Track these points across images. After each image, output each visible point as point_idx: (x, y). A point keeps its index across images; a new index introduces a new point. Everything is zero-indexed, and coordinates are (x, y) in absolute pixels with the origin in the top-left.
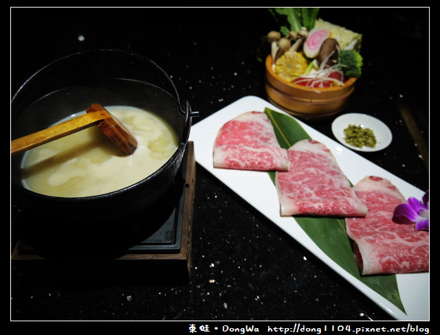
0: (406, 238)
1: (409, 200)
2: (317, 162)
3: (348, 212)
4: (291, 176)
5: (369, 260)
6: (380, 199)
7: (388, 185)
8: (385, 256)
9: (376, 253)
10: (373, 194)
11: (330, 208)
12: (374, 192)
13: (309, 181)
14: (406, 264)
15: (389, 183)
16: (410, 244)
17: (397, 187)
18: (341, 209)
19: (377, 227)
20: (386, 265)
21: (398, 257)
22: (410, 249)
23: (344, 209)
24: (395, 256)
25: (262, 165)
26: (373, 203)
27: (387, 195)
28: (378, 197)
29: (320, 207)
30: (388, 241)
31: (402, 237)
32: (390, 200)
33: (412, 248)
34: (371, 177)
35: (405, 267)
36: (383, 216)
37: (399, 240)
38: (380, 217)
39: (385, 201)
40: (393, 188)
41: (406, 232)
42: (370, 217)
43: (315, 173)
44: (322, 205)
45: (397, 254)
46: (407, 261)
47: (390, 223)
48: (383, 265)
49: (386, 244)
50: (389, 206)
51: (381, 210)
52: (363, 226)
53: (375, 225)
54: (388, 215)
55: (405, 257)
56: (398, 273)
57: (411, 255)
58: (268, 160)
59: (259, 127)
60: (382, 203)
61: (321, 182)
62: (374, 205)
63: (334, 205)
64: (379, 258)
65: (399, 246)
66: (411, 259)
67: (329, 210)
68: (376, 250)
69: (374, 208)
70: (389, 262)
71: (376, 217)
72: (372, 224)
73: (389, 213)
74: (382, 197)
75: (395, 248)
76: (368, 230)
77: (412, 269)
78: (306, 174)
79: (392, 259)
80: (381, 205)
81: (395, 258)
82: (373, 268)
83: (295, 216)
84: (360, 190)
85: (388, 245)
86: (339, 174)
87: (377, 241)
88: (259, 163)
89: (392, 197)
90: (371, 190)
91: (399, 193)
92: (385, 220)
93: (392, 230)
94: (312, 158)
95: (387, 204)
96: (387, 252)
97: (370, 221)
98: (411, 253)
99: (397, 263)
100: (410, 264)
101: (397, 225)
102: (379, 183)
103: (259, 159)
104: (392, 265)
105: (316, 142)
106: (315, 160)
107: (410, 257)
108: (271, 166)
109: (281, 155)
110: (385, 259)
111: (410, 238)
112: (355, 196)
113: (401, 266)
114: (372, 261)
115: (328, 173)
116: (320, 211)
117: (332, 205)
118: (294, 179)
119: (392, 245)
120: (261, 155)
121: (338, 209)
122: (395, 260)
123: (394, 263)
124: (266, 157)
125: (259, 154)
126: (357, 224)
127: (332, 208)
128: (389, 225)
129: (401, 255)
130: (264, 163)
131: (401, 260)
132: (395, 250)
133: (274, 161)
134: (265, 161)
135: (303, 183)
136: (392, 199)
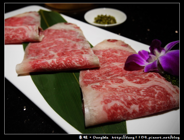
0: (135, 81)
1: (140, 52)
2: (67, 35)
3: (81, 64)
4: (42, 45)
5: (91, 108)
6: (115, 54)
7: (122, 44)
8: (110, 102)
9: (101, 99)
10: (109, 51)
11: (63, 62)
12: (110, 49)
13: (56, 47)
14: (135, 107)
15: (123, 42)
16: (139, 86)
17: (130, 44)
18: (73, 61)
19: (109, 75)
20: (112, 111)
21: (125, 100)
22: (138, 91)
23: (76, 61)
24: (122, 99)
25: (16, 38)
26: (108, 57)
27: (121, 50)
28: (113, 52)
29: (53, 62)
30: (115, 85)
31: (130, 80)
32: (123, 54)
33: (141, 89)
34: (109, 40)
35: (134, 112)
36: (116, 66)
37: (127, 83)
38: (113, 67)
39: (119, 55)
40: (126, 45)
41: (135, 75)
42: (104, 68)
43: (63, 41)
44: (55, 60)
45: (124, 98)
46: (136, 104)
47: (122, 71)
48: (108, 111)
49: (113, 89)
50: (122, 58)
51: (114, 62)
52: (96, 76)
53: (108, 74)
54: (120, 65)
55: (133, 100)
56: (128, 119)
57: (140, 97)
58: (21, 33)
59: (30, 19)
60: (116, 56)
61: (65, 47)
62: (108, 59)
63: (67, 59)
64: (103, 104)
65: (127, 89)
66: (141, 102)
67: (62, 64)
68: (102, 96)
69: (109, 61)
70: (115, 108)
71: (109, 67)
72: (105, 73)
73: (121, 64)
74: (116, 52)
75: (122, 91)
76: (100, 79)
77: (142, 113)
78: (54, 42)
79: (119, 104)
80: (115, 58)
81: (123, 103)
82: (96, 116)
83: (31, 74)
84: (98, 49)
85: (115, 89)
86: (83, 40)
87: (104, 87)
88: (13, 37)
89: (125, 51)
90: (108, 49)
91: (131, 48)
92: (118, 69)
93: (122, 75)
94: (64, 33)
95: (120, 56)
96: (113, 97)
97: (104, 71)
98: (140, 95)
99: (125, 107)
100: (140, 107)
101: (128, 72)
102: (115, 43)
103: (13, 33)
104: (119, 111)
105: (70, 24)
106: (66, 34)
107: (138, 99)
108: (23, 38)
109: (33, 29)
110: (110, 105)
111: (138, 80)
112: (93, 53)
113: (130, 111)
114: (95, 109)
115: (74, 40)
116: (53, 66)
117: (64, 60)
118: (44, 47)
119: (119, 89)
120: (17, 31)
121: (71, 62)
122: (123, 105)
123: (121, 108)
124: (20, 32)
125: (15, 30)
126: (91, 74)
127: (65, 62)
128: (121, 73)
129: (129, 98)
130: (17, 36)
131: (129, 104)
132: (122, 94)
133: (26, 34)
134: (18, 35)
135: (50, 48)
136: (125, 53)
